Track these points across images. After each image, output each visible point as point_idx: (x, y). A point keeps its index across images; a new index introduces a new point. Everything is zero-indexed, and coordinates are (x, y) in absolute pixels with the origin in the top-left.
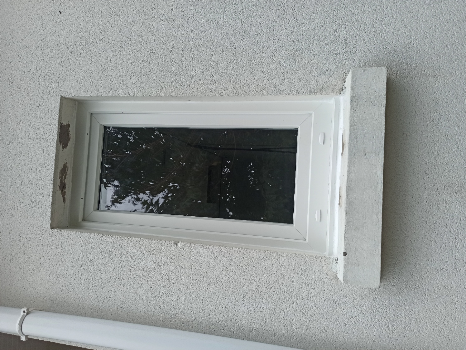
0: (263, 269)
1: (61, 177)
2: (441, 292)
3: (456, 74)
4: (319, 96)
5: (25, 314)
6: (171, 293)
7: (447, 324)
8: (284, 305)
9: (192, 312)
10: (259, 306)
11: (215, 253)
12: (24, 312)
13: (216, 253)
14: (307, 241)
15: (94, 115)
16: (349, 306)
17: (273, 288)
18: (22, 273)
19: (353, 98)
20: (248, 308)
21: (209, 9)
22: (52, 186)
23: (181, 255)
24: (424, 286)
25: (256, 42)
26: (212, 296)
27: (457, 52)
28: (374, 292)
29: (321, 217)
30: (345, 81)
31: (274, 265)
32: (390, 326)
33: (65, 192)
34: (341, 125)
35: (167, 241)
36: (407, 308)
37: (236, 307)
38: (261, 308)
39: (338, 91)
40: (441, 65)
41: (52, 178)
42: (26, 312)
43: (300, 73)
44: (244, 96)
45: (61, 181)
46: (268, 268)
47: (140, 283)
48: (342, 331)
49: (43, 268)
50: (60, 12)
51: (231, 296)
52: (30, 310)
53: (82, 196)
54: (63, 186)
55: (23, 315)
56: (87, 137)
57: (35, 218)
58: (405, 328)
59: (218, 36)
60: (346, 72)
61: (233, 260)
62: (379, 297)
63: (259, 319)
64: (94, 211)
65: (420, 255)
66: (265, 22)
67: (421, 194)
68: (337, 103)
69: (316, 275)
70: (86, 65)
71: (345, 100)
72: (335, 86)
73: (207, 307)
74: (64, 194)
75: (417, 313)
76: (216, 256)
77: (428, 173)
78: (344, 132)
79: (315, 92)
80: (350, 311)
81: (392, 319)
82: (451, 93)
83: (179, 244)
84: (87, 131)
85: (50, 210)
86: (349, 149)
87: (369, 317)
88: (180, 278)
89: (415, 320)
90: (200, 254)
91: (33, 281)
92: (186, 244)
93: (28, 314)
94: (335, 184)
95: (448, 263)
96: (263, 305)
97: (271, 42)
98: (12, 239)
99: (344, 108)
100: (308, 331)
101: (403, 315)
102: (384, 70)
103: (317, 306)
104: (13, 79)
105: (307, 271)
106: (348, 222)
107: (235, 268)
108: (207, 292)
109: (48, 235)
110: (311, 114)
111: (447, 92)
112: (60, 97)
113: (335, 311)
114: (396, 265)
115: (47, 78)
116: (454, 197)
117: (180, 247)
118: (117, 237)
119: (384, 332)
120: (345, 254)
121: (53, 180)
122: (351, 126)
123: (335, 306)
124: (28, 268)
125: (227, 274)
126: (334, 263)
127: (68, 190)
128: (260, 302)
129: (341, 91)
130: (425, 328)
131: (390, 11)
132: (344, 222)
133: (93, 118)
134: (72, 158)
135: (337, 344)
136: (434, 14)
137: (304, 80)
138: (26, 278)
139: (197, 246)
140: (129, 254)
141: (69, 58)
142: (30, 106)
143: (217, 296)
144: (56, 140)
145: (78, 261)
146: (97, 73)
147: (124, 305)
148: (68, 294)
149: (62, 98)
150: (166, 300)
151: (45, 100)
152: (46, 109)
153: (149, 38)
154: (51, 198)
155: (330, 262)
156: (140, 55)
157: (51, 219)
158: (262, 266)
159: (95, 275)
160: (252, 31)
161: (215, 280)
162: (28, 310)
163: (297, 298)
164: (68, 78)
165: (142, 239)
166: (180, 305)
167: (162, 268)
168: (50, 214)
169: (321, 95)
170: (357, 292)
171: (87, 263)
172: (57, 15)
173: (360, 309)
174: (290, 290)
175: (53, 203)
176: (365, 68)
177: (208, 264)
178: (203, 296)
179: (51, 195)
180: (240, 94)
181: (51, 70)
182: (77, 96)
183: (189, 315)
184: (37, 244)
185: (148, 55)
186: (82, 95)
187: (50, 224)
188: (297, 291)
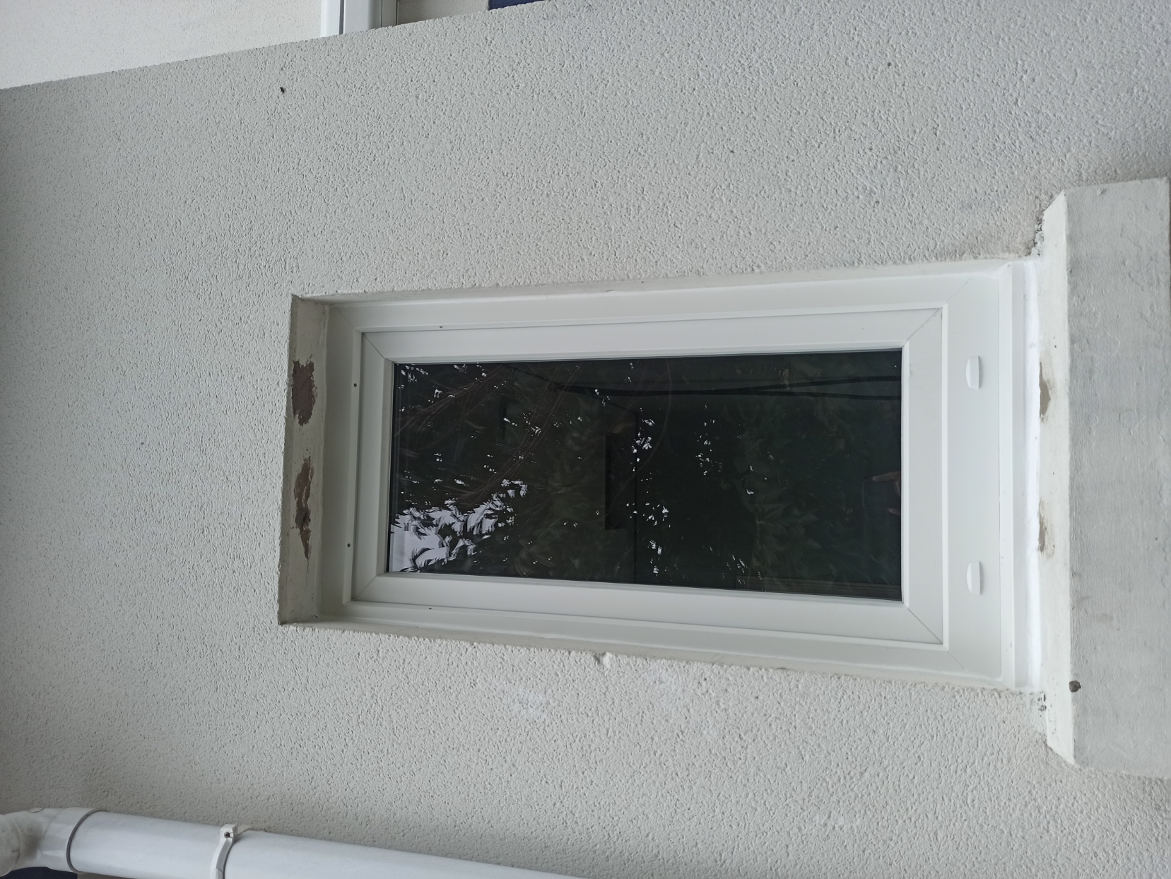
0: (838, 723)
1: (299, 495)
4: (968, 262)
5: (230, 840)
8: (900, 821)
9: (650, 836)
10: (831, 823)
11: (702, 681)
12: (228, 835)
13: (704, 684)
14: (946, 645)
15: (368, 337)
16: (1084, 825)
17: (867, 775)
18: (214, 736)
19: (1075, 268)
20: (800, 829)
21: (658, 56)
22: (280, 518)
23: (611, 689)
25: (788, 133)
26: (701, 796)
28: (1155, 787)
29: (982, 582)
30: (1040, 221)
31: (865, 713)
33: (308, 531)
35: (573, 653)
37: (767, 825)
38: (837, 828)
39: (1022, 248)
42: (232, 835)
43: (913, 206)
44: (761, 273)
45: (299, 503)
46: (851, 723)
47: (508, 760)
49: (264, 723)
50: (283, 90)
51: (751, 795)
52: (240, 830)
53: (349, 538)
54: (303, 518)
55: (226, 843)
56: (355, 392)
57: (241, 600)
59: (686, 124)
60: (1045, 197)
61: (753, 700)
63: (831, 856)
64: (379, 575)
66: (808, 78)
69: (985, 740)
70: (351, 216)
71: (1044, 270)
72: (1012, 235)
73: (688, 823)
74: (305, 536)
76: (705, 690)
78: (1047, 355)
79: (957, 254)
80: (1090, 838)
83: (607, 660)
84: (355, 378)
85: (277, 579)
86: (1072, 403)
87: (1146, 854)
88: (612, 748)
90: (662, 686)
91: (241, 756)
92: (624, 660)
93: (236, 840)
94: (1024, 494)
96: (841, 821)
97: (829, 130)
98: (185, 653)
99: (1042, 292)
102: (1161, 186)
103: (993, 823)
104: (174, 259)
105: (960, 730)
107: (758, 722)
108: (686, 785)
109: (272, 639)
110: (939, 310)
112: (290, 298)
113: (1046, 837)
115: (257, 254)
117: (608, 666)
118: (444, 642)
120: (1075, 687)
121: (280, 503)
122: (1073, 340)
123: (1044, 824)
124: (227, 724)
125: (737, 738)
126: (1037, 707)
127: (315, 525)
128: (834, 813)
129: (1030, 247)
131: (1158, 27)
132: (1064, 600)
133: (367, 343)
134: (322, 447)
137: (926, 222)
138: (222, 749)
139: (654, 665)
140: (479, 685)
141: (310, 201)
142: (219, 324)
143: (715, 795)
144: (284, 404)
145: (350, 704)
146: (380, 235)
147: (470, 816)
148: (328, 789)
149: (296, 300)
150: (579, 806)
151: (255, 308)
152: (257, 330)
153: (506, 140)
154: (278, 549)
155: (1024, 705)
156: (485, 183)
157: (280, 601)
158: (832, 716)
159: (394, 740)
160: (775, 105)
161: (707, 752)
162: (235, 830)
163: (935, 802)
164: (309, 251)
165: (509, 648)
166: (616, 818)
167: (565, 722)
168: (277, 589)
169: (973, 261)
170: (1105, 787)
171: (372, 711)
172: (275, 97)
173: (1118, 834)
174: (916, 781)
175: (283, 561)
176: (1106, 186)
177: (685, 710)
178: (676, 796)
179: (278, 542)
180: (749, 270)
181: (267, 233)
182: (331, 293)
183: (642, 845)
184: (247, 663)
185: (505, 184)
186: (345, 292)
187: (279, 613)
188: (935, 784)
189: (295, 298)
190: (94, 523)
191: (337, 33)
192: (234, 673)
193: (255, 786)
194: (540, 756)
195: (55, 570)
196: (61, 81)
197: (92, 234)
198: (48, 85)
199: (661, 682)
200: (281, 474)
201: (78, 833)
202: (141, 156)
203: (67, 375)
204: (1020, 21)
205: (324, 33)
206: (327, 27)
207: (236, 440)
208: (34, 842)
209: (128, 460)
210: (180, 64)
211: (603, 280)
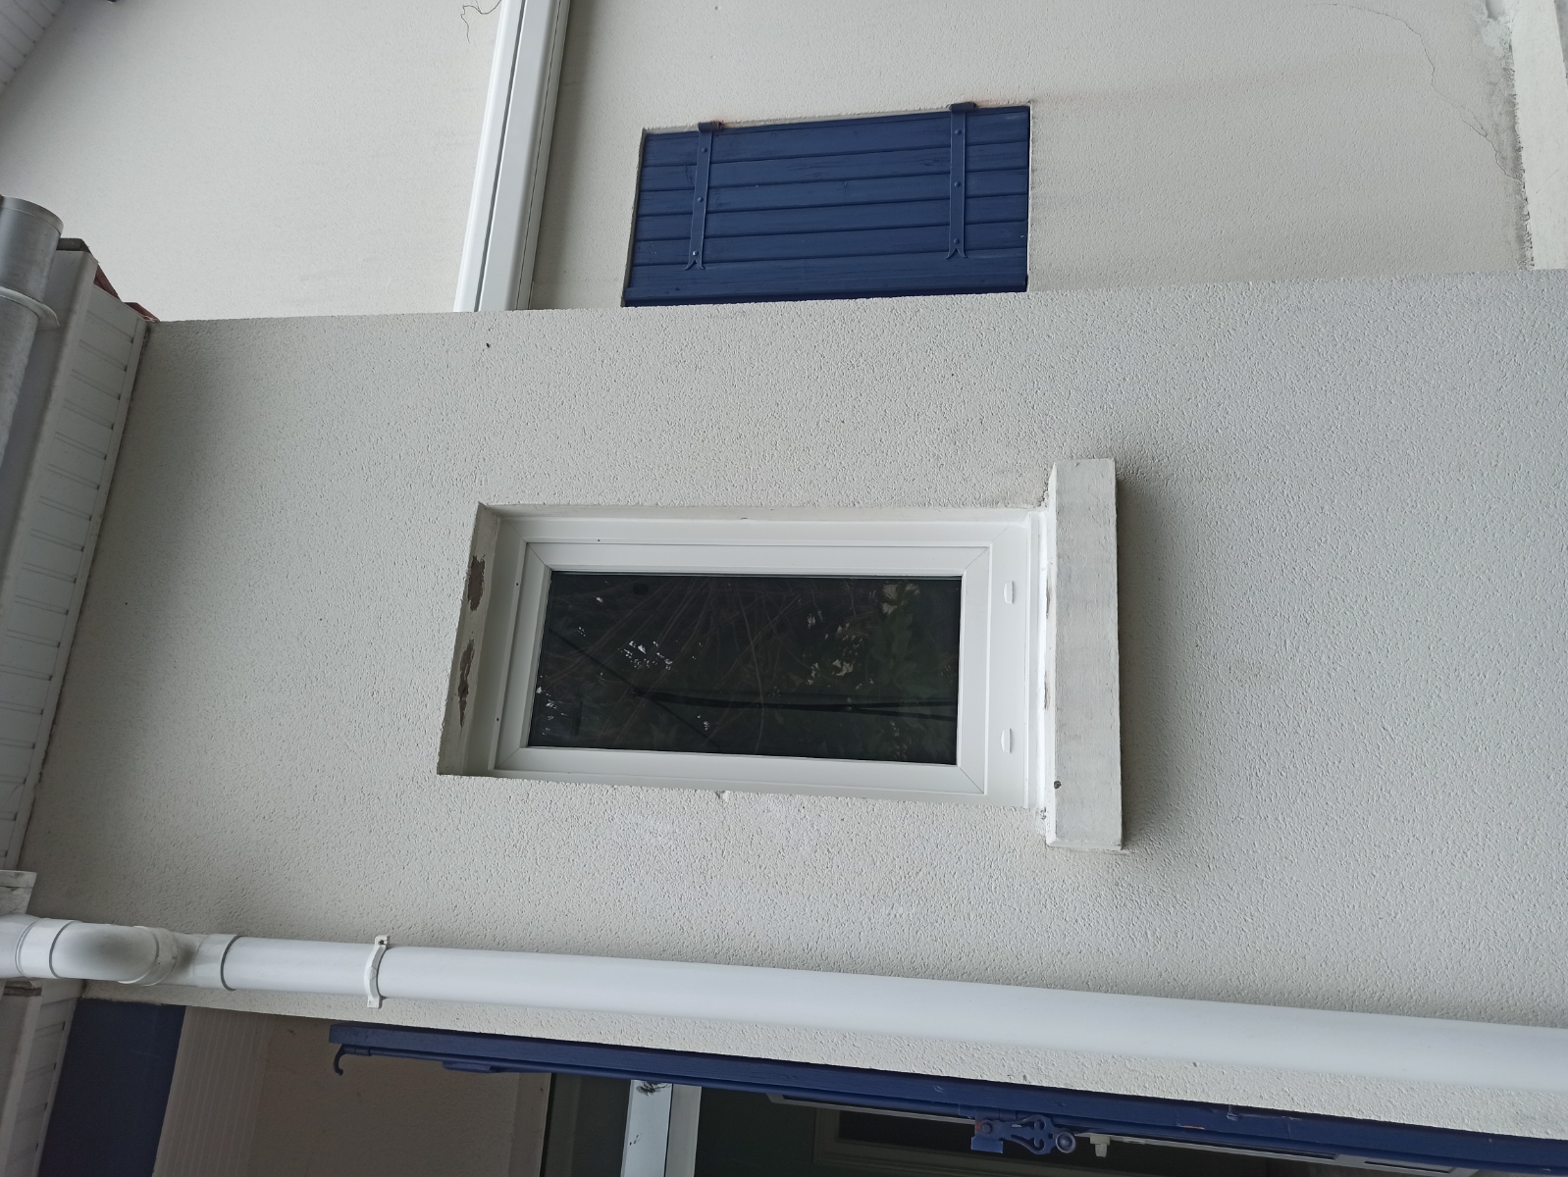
0: (901, 835)
1: (463, 669)
2: (1236, 860)
3: (1236, 476)
4: (1001, 510)
5: (384, 947)
6: (706, 898)
7: (1250, 920)
8: (944, 907)
9: (752, 934)
10: (893, 912)
11: (801, 809)
12: (382, 942)
13: (802, 811)
14: (986, 793)
15: (531, 545)
16: (1070, 900)
17: (921, 874)
18: (362, 874)
19: (1060, 511)
20: (870, 919)
21: (793, 352)
22: (448, 683)
23: (728, 817)
24: (1205, 852)
25: (883, 413)
26: (795, 899)
27: (1234, 441)
28: (1116, 869)
29: (1011, 744)
30: (1047, 484)
31: (922, 827)
32: (1149, 932)
33: (465, 703)
34: (1044, 563)
35: (698, 791)
36: (1178, 896)
37: (845, 918)
38: (898, 916)
39: (1035, 501)
40: (1210, 461)
41: (450, 666)
42: (385, 942)
43: (965, 469)
44: (861, 507)
45: (462, 675)
46: (911, 835)
47: (637, 880)
48: (1059, 951)
49: (413, 860)
50: (488, 345)
51: (834, 895)
52: (392, 942)
53: (499, 714)
54: (463, 690)
55: (380, 949)
56: (516, 589)
57: (403, 753)
58: (1176, 934)
59: (811, 400)
60: (1049, 469)
61: (839, 821)
62: (1126, 878)
63: (892, 937)
64: (522, 747)
65: (1195, 795)
66: (898, 378)
67: (1190, 683)
68: (1036, 525)
69: (1005, 842)
70: (538, 444)
71: (1047, 516)
72: (1030, 493)
73: (784, 921)
74: (463, 705)
75: (1196, 904)
76: (803, 815)
77: (1200, 645)
78: (1049, 572)
79: (994, 503)
80: (1073, 909)
81: (1151, 919)
82: (1229, 507)
83: (726, 796)
84: (518, 580)
85: (440, 734)
86: (1058, 597)
87: (1110, 919)
88: (725, 865)
89: (1193, 918)
90: (769, 814)
91: (387, 891)
92: (740, 795)
93: (388, 948)
94: (1036, 671)
95: (1246, 806)
96: (901, 910)
97: (911, 413)
98: (342, 801)
99: (1048, 531)
100: (992, 954)
101: (1172, 910)
102: (1111, 464)
103: (1009, 903)
104: (372, 468)
105: (988, 836)
106: (1061, 726)
107: (842, 838)
108: (784, 891)
109: (430, 787)
110: (987, 548)
111: (1223, 507)
112: (477, 505)
113: (1044, 911)
114: (1153, 816)
115: (451, 469)
116: (1247, 686)
117: (727, 800)
118: (588, 785)
119: (1138, 946)
120: (1057, 785)
121: (449, 671)
122: (1059, 557)
123: (1043, 901)
124: (377, 863)
125: (826, 852)
126: (1040, 817)
127: (470, 698)
128: (896, 904)
129: (1041, 501)
130: (1213, 933)
131: (1119, 369)
132: (1053, 728)
133: (530, 551)
134: (482, 634)
135: (1050, 977)
136: (1193, 379)
137: (974, 480)
138: (369, 886)
139: (764, 798)
140: (616, 820)
141: (503, 431)
142: (408, 522)
143: (806, 898)
144: (462, 589)
145: (498, 841)
146: (561, 461)
147: (599, 930)
148: (470, 916)
149: (482, 508)
150: (695, 914)
151: (444, 512)
152: (444, 529)
153: (672, 398)
154: (443, 709)
155: (1031, 816)
156: (653, 428)
157: (440, 754)
158: (898, 831)
159: (536, 869)
160: (874, 393)
161: (802, 864)
162: (388, 938)
163: (969, 891)
164: (498, 469)
165: (645, 788)
166: (725, 922)
167: (688, 846)
168: (439, 743)
169: (1004, 509)
170: (1083, 871)
171: (518, 845)
172: (480, 350)
173: (1091, 905)
174: (956, 877)
175: (446, 720)
176: (1079, 461)
177: (787, 832)
178: (775, 900)
179: (444, 703)
180: (852, 505)
181: (461, 453)
182: (514, 503)
183: (745, 942)
184: (403, 808)
185: (669, 430)
186: (527, 503)
187: (438, 764)
188: (969, 878)
189: (480, 504)
190: (262, 687)
191: (471, 309)
192: (389, 817)
193: (398, 917)
194: (665, 875)
195: (214, 730)
196: (280, 318)
197: (293, 443)
198: (267, 320)
199: (769, 811)
200: (453, 646)
201: (232, 947)
202: (350, 385)
203: (252, 559)
204: (1036, 356)
205: (457, 308)
206: (460, 301)
207: (413, 618)
208: (187, 957)
209: (304, 634)
210: (397, 317)
211: (741, 506)
